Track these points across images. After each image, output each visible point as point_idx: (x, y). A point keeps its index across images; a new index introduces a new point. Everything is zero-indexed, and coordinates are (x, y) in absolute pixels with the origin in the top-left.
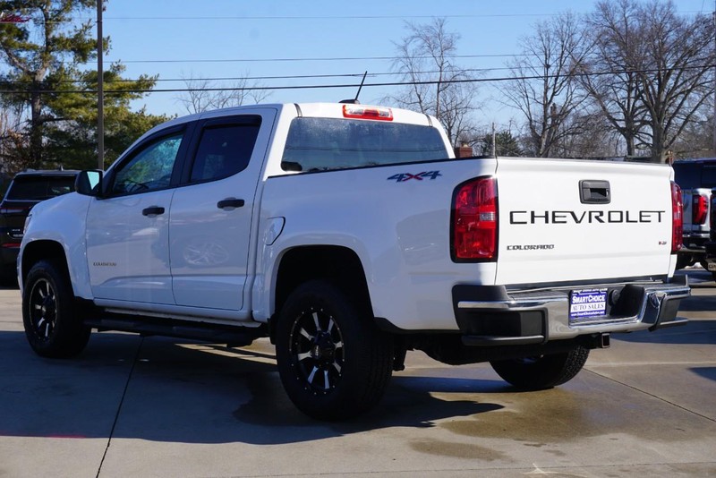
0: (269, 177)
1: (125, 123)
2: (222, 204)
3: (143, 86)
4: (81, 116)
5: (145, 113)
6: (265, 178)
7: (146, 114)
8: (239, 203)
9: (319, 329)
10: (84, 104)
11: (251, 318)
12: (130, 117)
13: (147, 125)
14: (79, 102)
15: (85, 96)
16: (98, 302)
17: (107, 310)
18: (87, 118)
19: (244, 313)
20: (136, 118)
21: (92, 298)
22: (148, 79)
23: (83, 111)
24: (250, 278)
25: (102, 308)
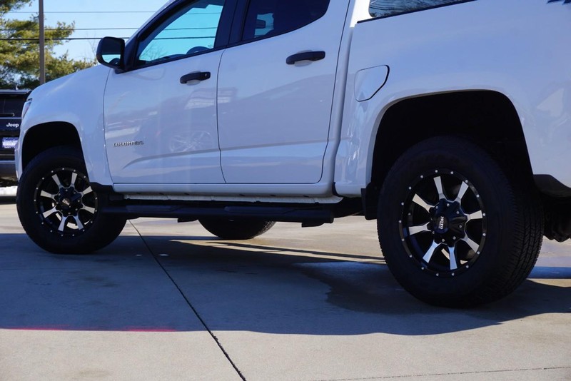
0: (359, 22)
1: (50, 67)
2: (292, 60)
3: (61, 34)
4: (8, 62)
5: (67, 58)
6: (353, 24)
7: (69, 59)
8: (319, 56)
9: (442, 196)
10: (11, 50)
11: (333, 191)
12: (54, 62)
13: (70, 69)
14: (7, 48)
15: (12, 43)
16: (117, 188)
17: (127, 197)
18: (14, 62)
19: (323, 185)
20: (60, 63)
21: (111, 184)
22: (66, 26)
23: (11, 56)
24: (332, 144)
25: (122, 194)
